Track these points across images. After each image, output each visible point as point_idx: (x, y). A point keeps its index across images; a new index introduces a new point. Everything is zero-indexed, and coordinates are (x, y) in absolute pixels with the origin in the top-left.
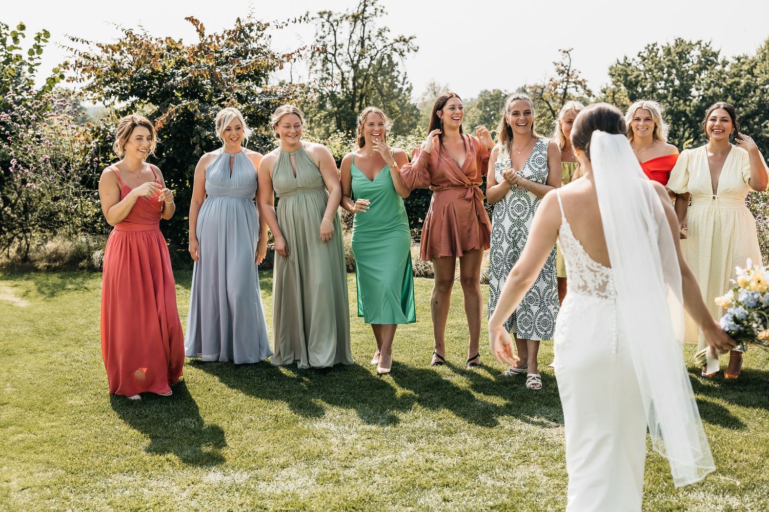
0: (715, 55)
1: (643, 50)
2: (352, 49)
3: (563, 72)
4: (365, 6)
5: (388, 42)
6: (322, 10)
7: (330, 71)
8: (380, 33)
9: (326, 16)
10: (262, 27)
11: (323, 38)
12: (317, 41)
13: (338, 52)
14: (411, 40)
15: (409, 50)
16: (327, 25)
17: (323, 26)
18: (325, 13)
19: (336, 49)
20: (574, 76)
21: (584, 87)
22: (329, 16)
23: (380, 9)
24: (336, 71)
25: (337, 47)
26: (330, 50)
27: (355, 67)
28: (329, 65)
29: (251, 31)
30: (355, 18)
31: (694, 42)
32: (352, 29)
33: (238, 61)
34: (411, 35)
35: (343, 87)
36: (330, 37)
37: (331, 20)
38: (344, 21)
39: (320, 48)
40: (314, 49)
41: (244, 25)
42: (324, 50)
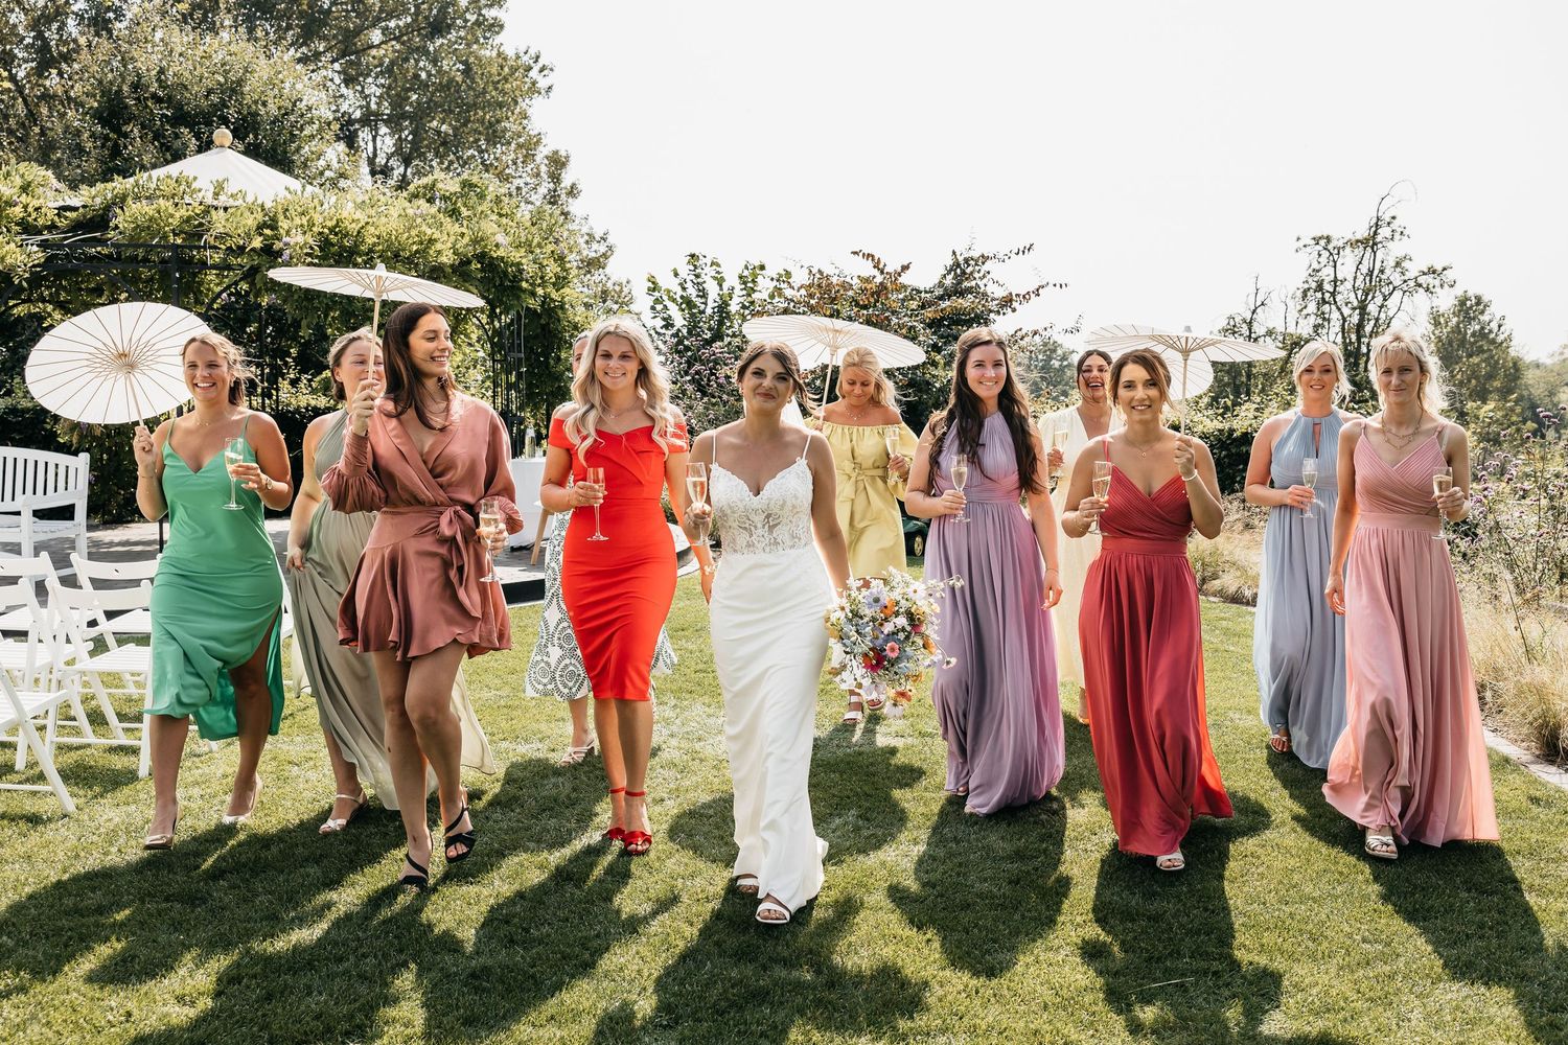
2: (1358, 284)
4: (1378, 227)
5: (1408, 275)
6: (1318, 235)
7: (1327, 316)
8: (1398, 264)
9: (1323, 242)
10: (982, 261)
11: (1318, 271)
12: (1311, 276)
13: (1338, 290)
14: (1445, 272)
15: (1442, 286)
16: (1325, 254)
17: (1320, 255)
18: (1321, 238)
19: (1336, 286)
22: (1327, 243)
23: (1399, 230)
24: (1335, 315)
25: (1338, 283)
26: (1328, 287)
27: (1362, 309)
28: (1326, 308)
29: (968, 266)
30: (1364, 242)
32: (1358, 259)
34: (1445, 265)
35: (1343, 337)
36: (1331, 271)
37: (1330, 247)
38: (1348, 249)
39: (1314, 285)
40: (1306, 286)
41: (961, 259)
42: (1320, 288)
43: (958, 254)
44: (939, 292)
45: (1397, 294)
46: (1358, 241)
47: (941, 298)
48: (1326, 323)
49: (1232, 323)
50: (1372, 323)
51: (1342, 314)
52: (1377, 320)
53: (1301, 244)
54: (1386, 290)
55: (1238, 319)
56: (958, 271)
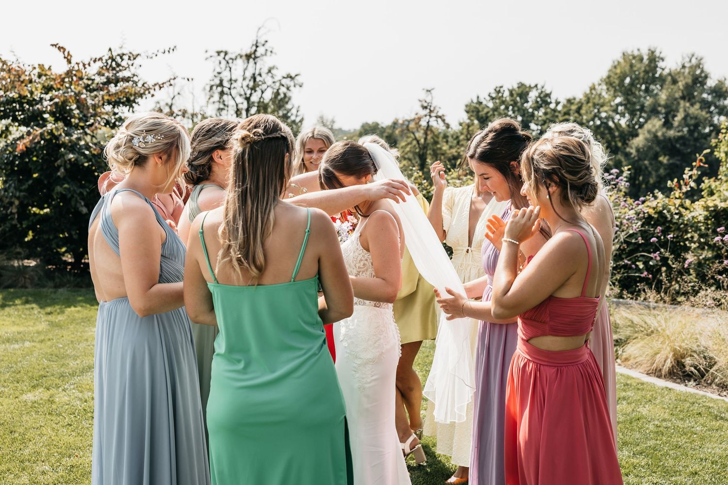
0: (548, 95)
1: (492, 91)
2: (245, 83)
3: (425, 108)
4: (257, 47)
5: (277, 79)
6: (220, 50)
7: (226, 103)
8: (270, 71)
9: (222, 55)
10: (133, 57)
11: (220, 73)
12: (215, 76)
13: (233, 86)
14: (297, 77)
15: (295, 86)
16: (224, 62)
18: (222, 51)
20: (435, 111)
21: (444, 121)
22: (225, 55)
23: (269, 50)
24: (231, 103)
25: (233, 82)
26: (226, 84)
27: (248, 99)
28: (225, 97)
29: (122, 60)
30: (248, 57)
31: (533, 85)
32: (245, 66)
33: (107, 88)
34: (297, 73)
36: (226, 73)
37: (227, 58)
38: (238, 60)
39: (217, 82)
40: (212, 83)
41: (115, 54)
42: (221, 84)
43: (113, 50)
44: (104, 79)
46: (245, 55)
53: (208, 55)
54: (264, 87)
56: (114, 63)
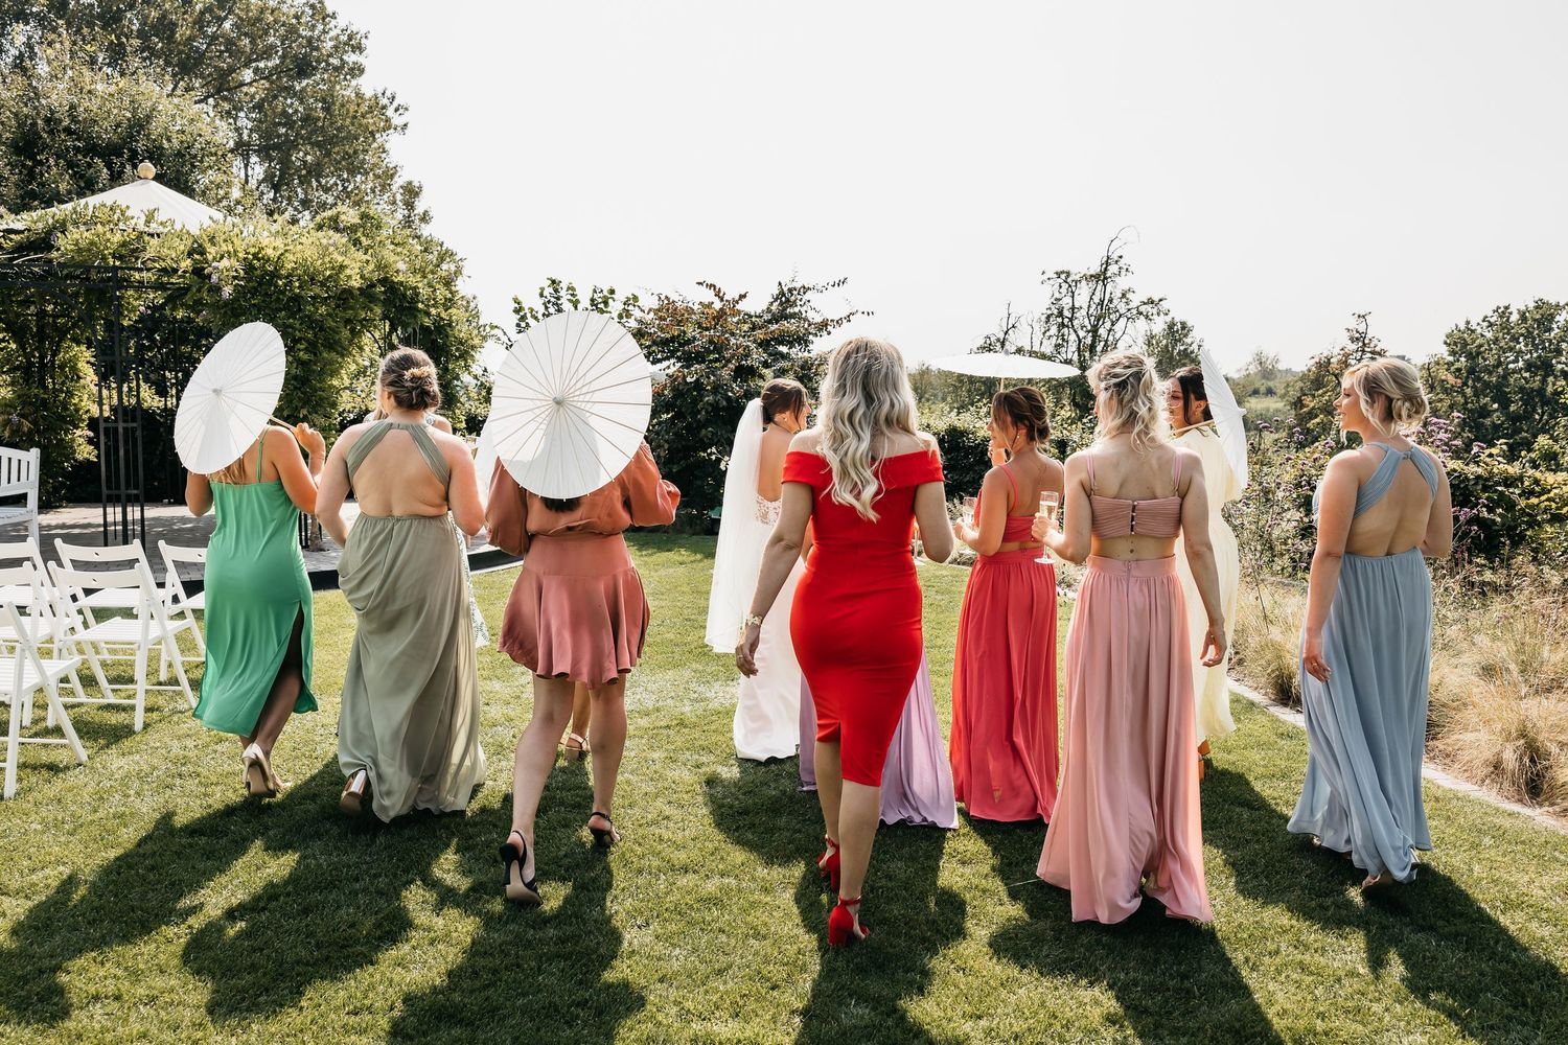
2: (1091, 312)
3: (1355, 340)
4: (1108, 264)
5: (1133, 305)
6: (1060, 270)
7: (1066, 337)
8: (1124, 295)
9: (1063, 276)
10: (806, 289)
11: (1059, 300)
12: (1052, 304)
13: (1075, 316)
14: (1161, 302)
15: (1158, 314)
16: (1065, 286)
17: (1061, 287)
18: (1062, 272)
19: (1073, 313)
20: (1372, 345)
22: (1068, 276)
23: (1125, 267)
24: (1073, 337)
25: (1075, 310)
26: (1067, 313)
27: (1094, 332)
28: (1065, 331)
29: (792, 295)
30: (1096, 277)
32: (1091, 290)
33: (767, 326)
34: (1162, 297)
35: (1079, 355)
36: (1069, 300)
37: (1069, 280)
38: (1084, 282)
39: (1056, 312)
40: (1049, 312)
41: (785, 289)
42: (1060, 314)
43: (783, 285)
44: (767, 317)
45: (1123, 321)
46: (1092, 276)
47: (770, 322)
48: (1065, 344)
49: (988, 342)
50: (1102, 344)
51: (1078, 336)
52: (1106, 341)
53: (1045, 277)
54: (1113, 317)
55: (993, 339)
56: (783, 299)
